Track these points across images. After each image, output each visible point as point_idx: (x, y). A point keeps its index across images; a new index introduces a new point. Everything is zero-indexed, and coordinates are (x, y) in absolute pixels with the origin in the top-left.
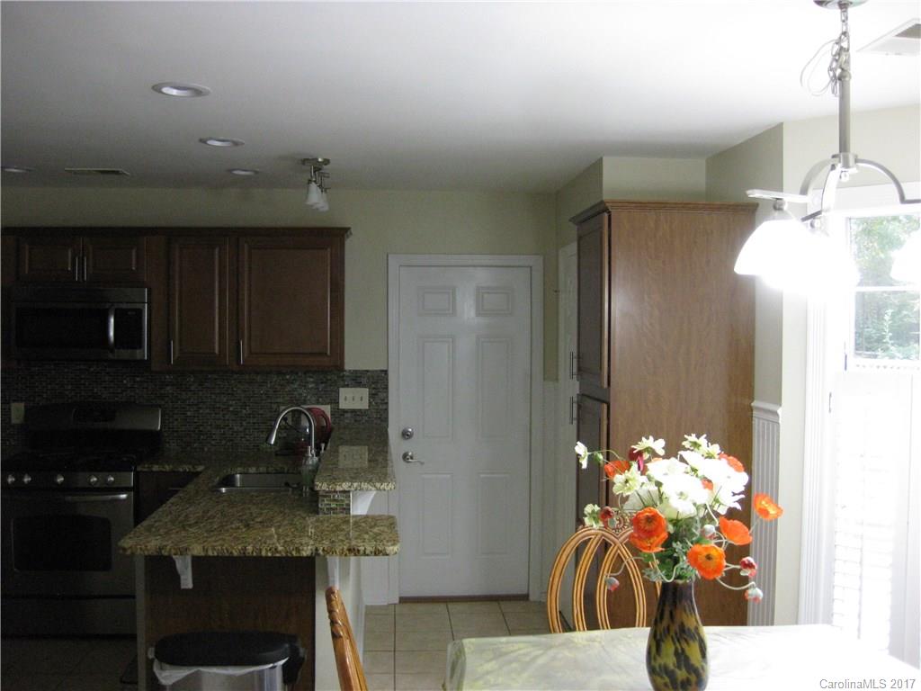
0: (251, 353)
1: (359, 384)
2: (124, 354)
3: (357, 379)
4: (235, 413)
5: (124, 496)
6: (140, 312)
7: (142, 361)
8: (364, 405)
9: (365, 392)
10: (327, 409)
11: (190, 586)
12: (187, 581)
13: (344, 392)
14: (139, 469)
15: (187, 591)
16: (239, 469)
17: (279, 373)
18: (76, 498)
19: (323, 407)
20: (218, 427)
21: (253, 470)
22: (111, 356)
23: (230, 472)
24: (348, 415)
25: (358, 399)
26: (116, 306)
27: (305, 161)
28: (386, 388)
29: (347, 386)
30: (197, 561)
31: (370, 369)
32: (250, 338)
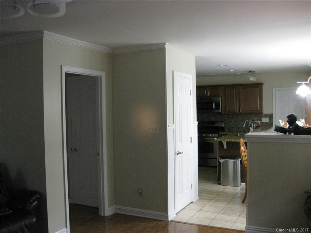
0: (242, 110)
1: (267, 117)
2: (217, 111)
3: (266, 116)
4: (240, 123)
5: (216, 138)
6: (219, 102)
7: (220, 112)
8: (268, 121)
9: (268, 119)
10: (259, 122)
11: (226, 148)
12: (225, 147)
13: (263, 119)
14: (219, 133)
15: (225, 149)
16: (239, 133)
17: (249, 115)
18: (207, 139)
19: (258, 122)
20: (236, 126)
21: (242, 134)
22: (214, 111)
23: (237, 134)
24: (264, 124)
25: (266, 120)
26: (215, 101)
27: (250, 71)
28: (273, 117)
29: (264, 117)
30: (227, 142)
31: (269, 113)
32: (242, 107)
